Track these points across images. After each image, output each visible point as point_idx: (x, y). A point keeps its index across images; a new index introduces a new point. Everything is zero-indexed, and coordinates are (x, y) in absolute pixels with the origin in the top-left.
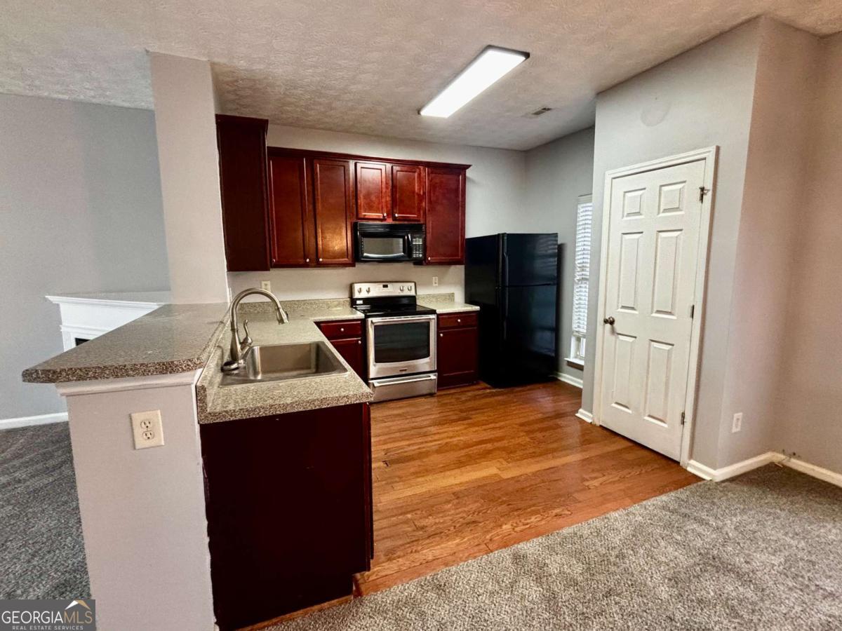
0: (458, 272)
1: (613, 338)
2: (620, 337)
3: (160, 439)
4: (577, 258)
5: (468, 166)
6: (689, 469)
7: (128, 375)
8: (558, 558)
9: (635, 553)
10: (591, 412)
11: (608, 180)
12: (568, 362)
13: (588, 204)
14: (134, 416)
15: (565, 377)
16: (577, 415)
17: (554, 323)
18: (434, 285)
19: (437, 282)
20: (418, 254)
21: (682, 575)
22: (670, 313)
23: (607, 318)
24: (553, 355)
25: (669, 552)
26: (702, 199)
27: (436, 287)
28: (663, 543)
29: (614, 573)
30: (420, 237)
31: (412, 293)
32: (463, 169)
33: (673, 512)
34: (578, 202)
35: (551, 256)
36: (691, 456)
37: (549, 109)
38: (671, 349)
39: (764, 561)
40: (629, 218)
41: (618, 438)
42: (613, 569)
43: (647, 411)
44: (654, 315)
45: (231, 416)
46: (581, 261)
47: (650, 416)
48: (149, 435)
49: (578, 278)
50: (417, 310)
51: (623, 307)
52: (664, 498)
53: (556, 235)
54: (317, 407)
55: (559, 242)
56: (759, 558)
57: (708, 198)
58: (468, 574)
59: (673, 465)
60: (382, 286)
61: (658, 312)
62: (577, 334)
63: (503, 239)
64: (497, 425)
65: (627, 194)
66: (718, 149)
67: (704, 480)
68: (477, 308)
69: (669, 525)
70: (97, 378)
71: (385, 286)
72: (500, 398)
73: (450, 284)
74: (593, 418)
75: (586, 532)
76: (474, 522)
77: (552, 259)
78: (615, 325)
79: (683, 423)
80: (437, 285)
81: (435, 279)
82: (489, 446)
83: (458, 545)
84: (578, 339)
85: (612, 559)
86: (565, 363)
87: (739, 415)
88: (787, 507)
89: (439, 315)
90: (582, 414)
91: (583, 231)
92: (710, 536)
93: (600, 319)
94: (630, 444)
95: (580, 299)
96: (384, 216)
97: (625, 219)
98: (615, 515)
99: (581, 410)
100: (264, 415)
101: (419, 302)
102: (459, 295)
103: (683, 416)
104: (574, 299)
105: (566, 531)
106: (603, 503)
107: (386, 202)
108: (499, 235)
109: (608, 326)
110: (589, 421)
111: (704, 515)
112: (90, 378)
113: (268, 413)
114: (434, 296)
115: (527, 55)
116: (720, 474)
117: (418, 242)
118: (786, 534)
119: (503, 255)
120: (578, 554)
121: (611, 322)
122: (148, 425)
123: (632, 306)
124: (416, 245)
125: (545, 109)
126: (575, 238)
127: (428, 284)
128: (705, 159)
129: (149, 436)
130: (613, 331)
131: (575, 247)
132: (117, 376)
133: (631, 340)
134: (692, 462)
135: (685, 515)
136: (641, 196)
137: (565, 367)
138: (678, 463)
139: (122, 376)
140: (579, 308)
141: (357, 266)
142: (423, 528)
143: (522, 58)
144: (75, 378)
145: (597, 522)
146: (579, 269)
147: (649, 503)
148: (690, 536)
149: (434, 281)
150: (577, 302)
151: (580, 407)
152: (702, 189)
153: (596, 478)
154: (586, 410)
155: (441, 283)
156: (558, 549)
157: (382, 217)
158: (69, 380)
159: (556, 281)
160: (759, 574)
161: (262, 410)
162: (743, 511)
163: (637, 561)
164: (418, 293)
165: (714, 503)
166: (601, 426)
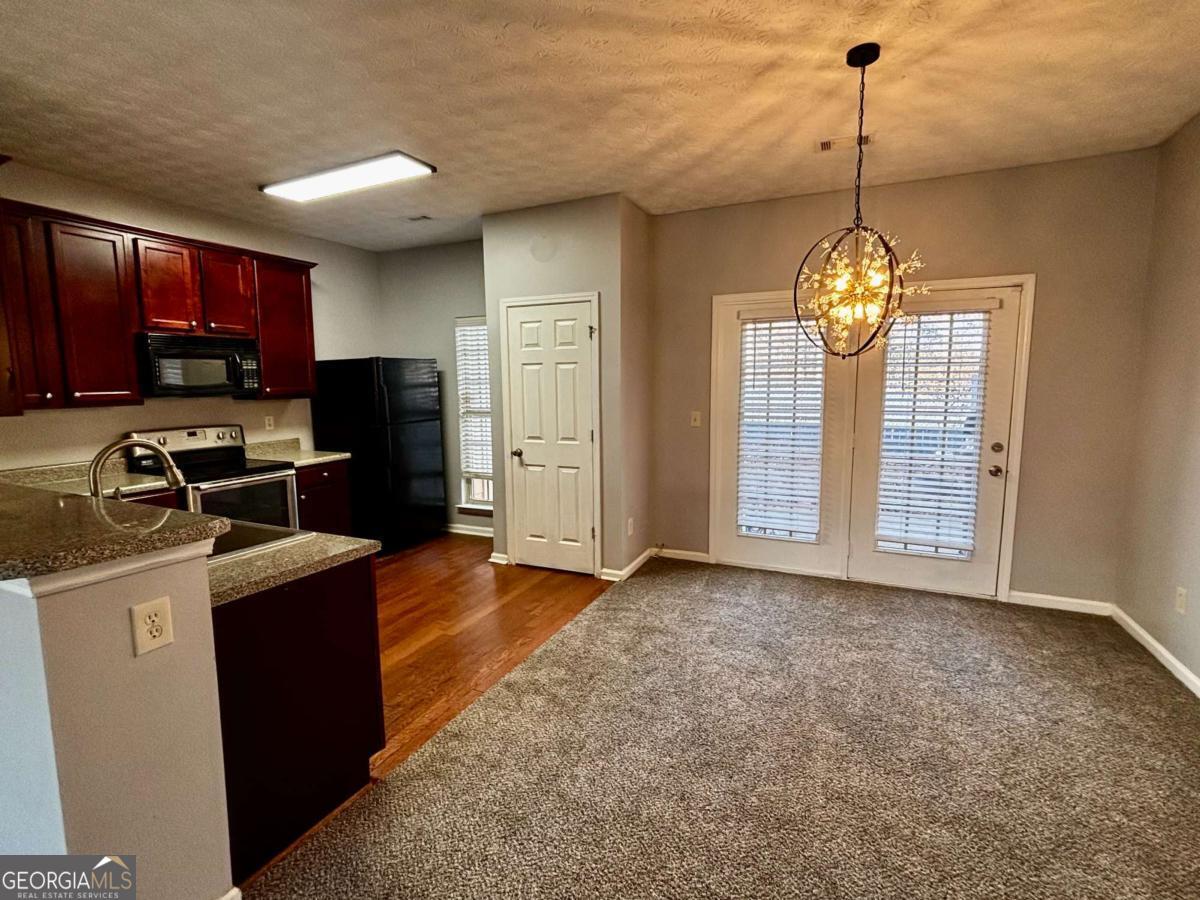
0: (301, 408)
1: (522, 470)
2: (530, 468)
3: (169, 636)
4: (460, 388)
5: (314, 265)
6: (603, 577)
7: (155, 548)
8: (543, 672)
9: (595, 645)
10: (506, 553)
11: (503, 309)
12: (460, 508)
13: (481, 328)
14: (136, 608)
15: (458, 528)
16: (490, 560)
17: (441, 465)
18: (268, 428)
19: (272, 422)
20: (251, 384)
21: (630, 646)
22: (573, 439)
23: (514, 450)
24: (442, 504)
25: (615, 636)
26: (591, 336)
27: (269, 431)
28: (609, 632)
29: (588, 664)
30: (253, 359)
31: (239, 443)
32: (305, 268)
33: (606, 609)
34: (455, 325)
35: (430, 385)
36: (603, 566)
37: (429, 218)
38: (576, 474)
39: (669, 619)
40: (527, 349)
41: (535, 572)
42: (585, 661)
43: (562, 533)
44: (560, 442)
45: (238, 593)
46: (464, 391)
47: (565, 540)
48: (156, 631)
49: (462, 411)
50: (249, 466)
51: (530, 438)
52: (595, 603)
53: (433, 361)
54: (329, 567)
55: (439, 369)
56: (666, 618)
57: (596, 335)
58: (475, 715)
59: (590, 578)
60: (185, 434)
61: (563, 439)
62: (467, 475)
63: (378, 365)
64: (411, 592)
65: (524, 325)
66: (599, 294)
67: (614, 582)
68: (348, 455)
69: (608, 619)
70: (115, 558)
71: (193, 434)
72: (394, 566)
73: (290, 425)
74: (507, 559)
75: (553, 647)
76: (450, 679)
77: (433, 389)
78: (523, 456)
79: (593, 537)
80: (272, 428)
81: (269, 420)
82: (416, 614)
83: (447, 701)
84: (469, 481)
85: (582, 656)
86: (456, 510)
87: (630, 520)
88: (670, 581)
89: (297, 469)
90: (497, 558)
91: (464, 357)
92: (635, 616)
93: (508, 452)
94: (548, 573)
95: (467, 435)
96: (191, 325)
97: (524, 349)
98: (568, 626)
99: (493, 554)
100: (274, 586)
101: (249, 455)
102: (306, 440)
103: (593, 530)
104: (461, 436)
105: (537, 652)
106: (554, 624)
107: (194, 305)
108: (371, 359)
109: (516, 458)
110: (505, 562)
111: (626, 604)
112: (106, 559)
113: (279, 582)
114: (269, 444)
115: (434, 169)
116: (625, 573)
117: (250, 365)
118: (675, 598)
119: (379, 385)
120: (557, 663)
121: (519, 454)
122: (154, 618)
123: (538, 435)
124: (247, 369)
125: (425, 217)
126: (456, 366)
127: (259, 427)
128: (590, 301)
129: (156, 634)
130: (522, 463)
131: (456, 376)
132: (141, 552)
133: (540, 469)
134: (605, 570)
135: (615, 609)
136: (538, 328)
137: (456, 515)
138: (592, 575)
139: (147, 550)
140: (467, 444)
141: (145, 402)
142: (398, 705)
143: (427, 171)
144: (85, 562)
145: (557, 637)
146: (462, 401)
147: (587, 610)
148: (624, 621)
149: (267, 422)
150: (463, 439)
151: (492, 551)
152: (591, 328)
153: (535, 608)
154: (499, 552)
155: (278, 425)
156: (539, 666)
157: (186, 327)
158: (77, 565)
159: (436, 414)
160: (670, 626)
161: (272, 580)
162: (647, 593)
163: (599, 649)
164: (247, 442)
165: (629, 595)
166: (517, 565)
